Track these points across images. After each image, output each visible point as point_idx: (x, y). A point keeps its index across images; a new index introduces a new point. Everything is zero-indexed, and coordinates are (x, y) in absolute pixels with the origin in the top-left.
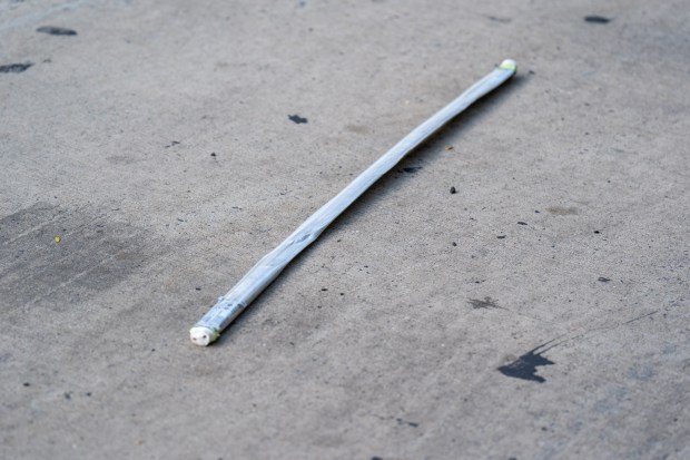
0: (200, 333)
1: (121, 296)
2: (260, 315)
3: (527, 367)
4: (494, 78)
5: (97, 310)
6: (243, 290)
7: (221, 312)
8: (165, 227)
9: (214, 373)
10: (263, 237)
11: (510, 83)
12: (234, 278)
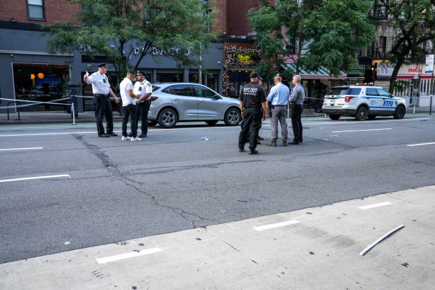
0: (361, 254)
1: (351, 247)
2: (369, 253)
3: (405, 265)
4: (401, 226)
5: (348, 249)
6: (367, 249)
7: (364, 252)
8: (357, 240)
9: (363, 259)
10: (370, 243)
11: (403, 227)
12: (366, 247)
